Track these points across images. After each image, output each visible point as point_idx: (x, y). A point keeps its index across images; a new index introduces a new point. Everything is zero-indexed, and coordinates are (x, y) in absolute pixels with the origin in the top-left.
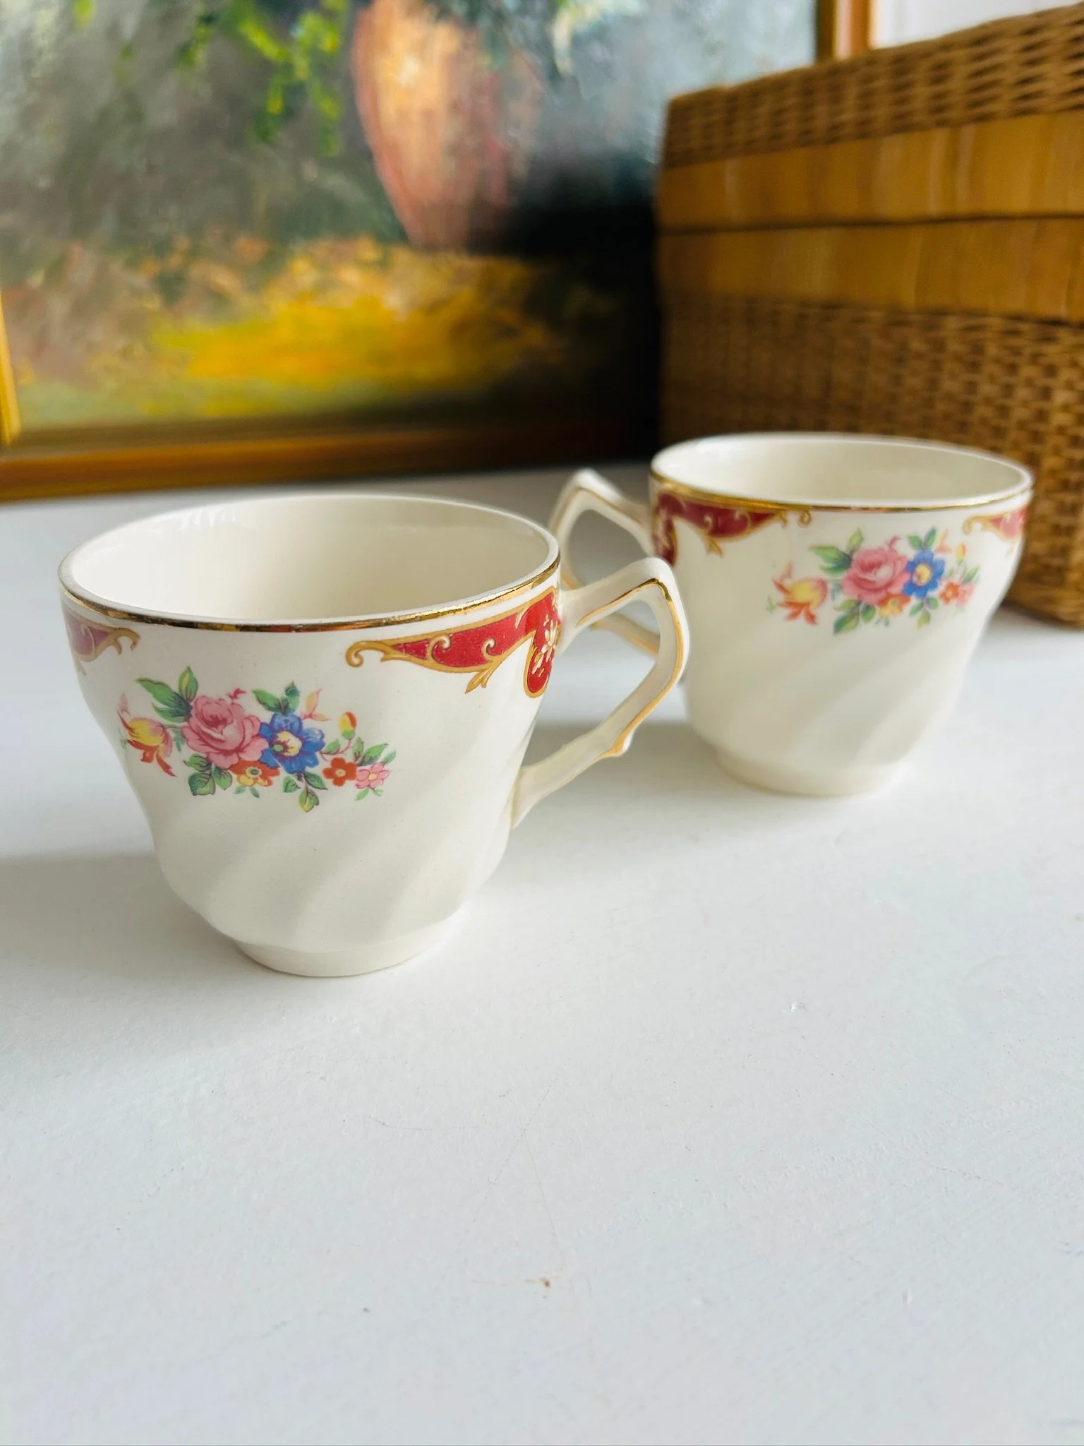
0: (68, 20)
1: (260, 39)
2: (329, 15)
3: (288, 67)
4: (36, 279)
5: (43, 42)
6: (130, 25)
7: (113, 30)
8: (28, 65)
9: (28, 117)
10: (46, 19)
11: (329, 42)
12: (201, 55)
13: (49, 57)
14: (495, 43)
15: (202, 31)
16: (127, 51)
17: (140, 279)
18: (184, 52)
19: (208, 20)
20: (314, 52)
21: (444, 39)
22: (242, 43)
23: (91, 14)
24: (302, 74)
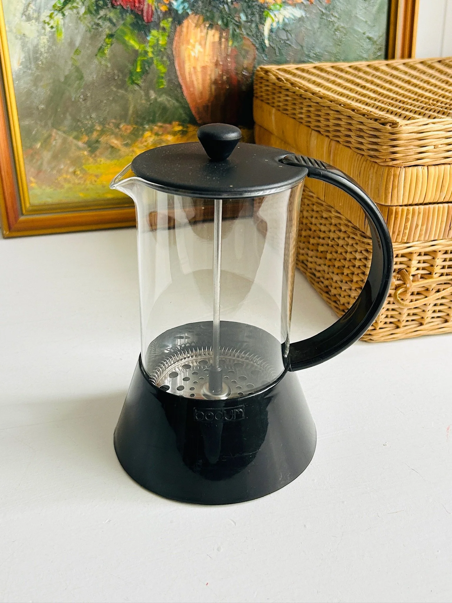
0: (53, 39)
1: (133, 43)
2: (164, 29)
3: (145, 53)
4: (38, 145)
5: (43, 49)
6: (78, 40)
7: (71, 43)
8: (36, 59)
9: (36, 81)
10: (44, 40)
12: (107, 51)
13: (46, 55)
14: (235, 37)
15: (108, 40)
16: (77, 50)
17: (80, 144)
18: (101, 49)
19: (111, 36)
20: (156, 46)
22: (125, 43)
23: (62, 37)
24: (150, 55)
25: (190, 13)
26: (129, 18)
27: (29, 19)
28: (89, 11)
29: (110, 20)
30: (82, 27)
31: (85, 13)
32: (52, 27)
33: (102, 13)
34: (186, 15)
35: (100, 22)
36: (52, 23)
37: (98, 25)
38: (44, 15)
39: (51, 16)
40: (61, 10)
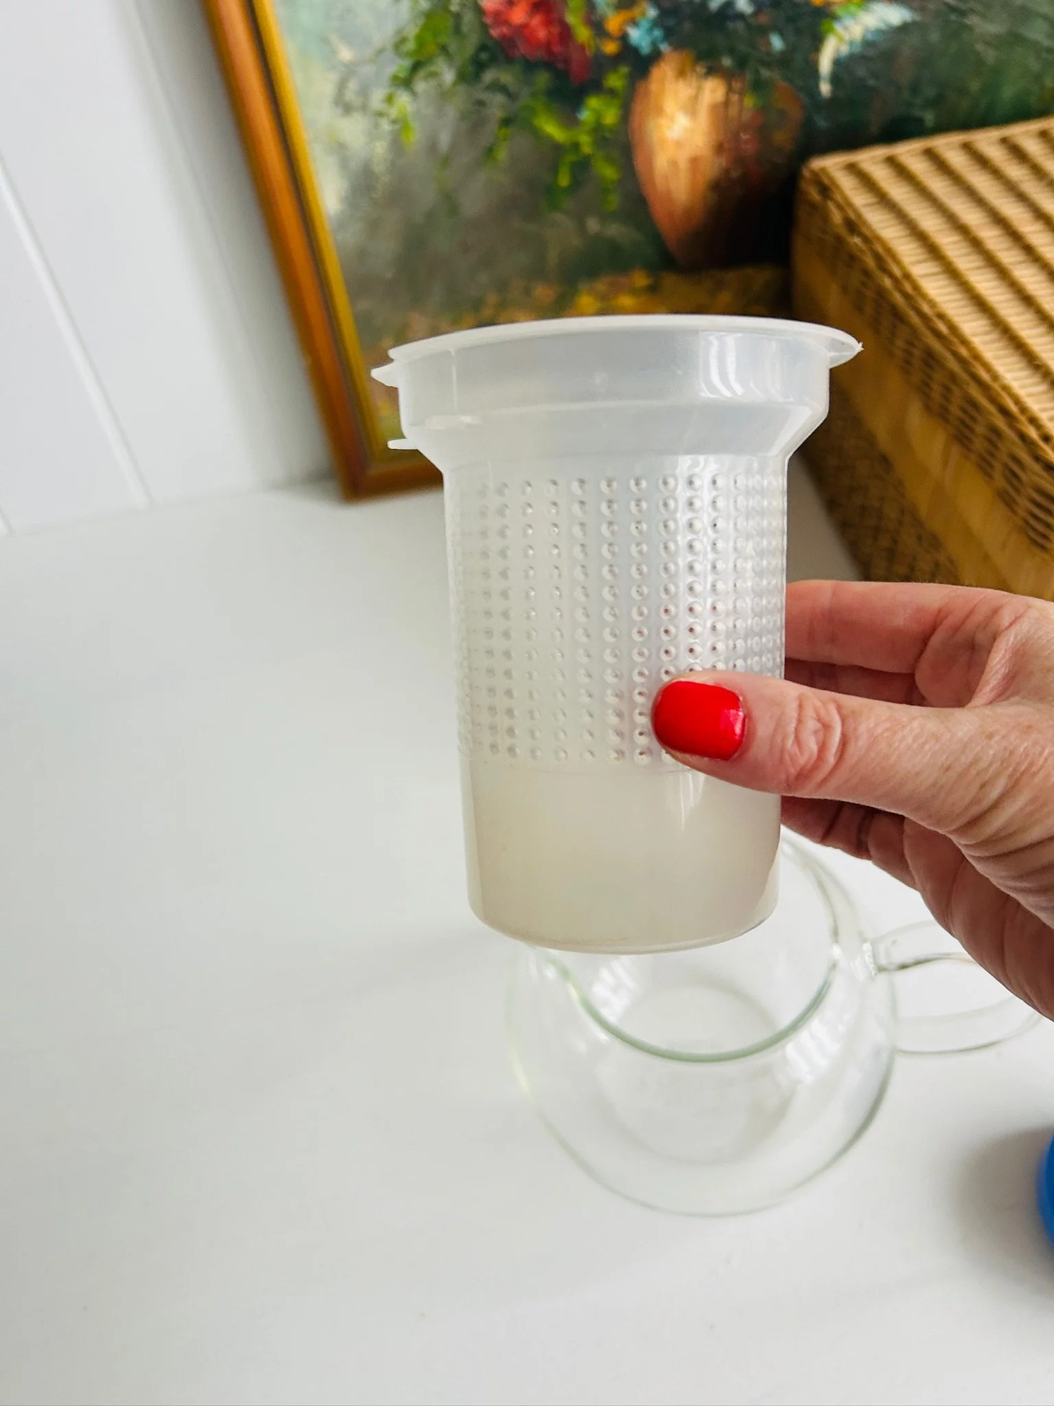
0: (397, 144)
1: (552, 129)
2: (612, 92)
3: (576, 146)
5: (379, 168)
6: (445, 139)
7: (432, 147)
8: (370, 188)
10: (381, 148)
11: (611, 117)
12: (502, 154)
13: (386, 179)
14: (758, 86)
15: (503, 131)
16: (445, 161)
18: (490, 151)
19: (507, 122)
20: (598, 129)
21: (713, 90)
22: (536, 133)
23: (415, 138)
24: (587, 149)
25: (664, 47)
26: (543, 79)
27: (347, 109)
28: (462, 77)
29: (503, 89)
30: (452, 111)
31: (455, 84)
32: (394, 122)
33: (489, 76)
34: (655, 56)
35: (484, 96)
36: (394, 112)
37: (481, 103)
38: (377, 98)
39: (389, 99)
40: (406, 82)
